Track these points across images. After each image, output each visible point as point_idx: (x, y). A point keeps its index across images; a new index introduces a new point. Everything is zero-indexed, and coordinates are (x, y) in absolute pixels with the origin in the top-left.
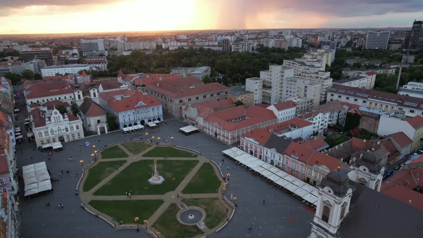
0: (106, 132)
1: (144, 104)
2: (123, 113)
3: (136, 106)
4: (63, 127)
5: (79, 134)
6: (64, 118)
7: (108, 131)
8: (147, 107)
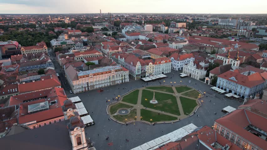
0: (209, 84)
1: (235, 80)
2: (221, 79)
3: (229, 78)
4: (192, 70)
5: (197, 77)
6: (194, 65)
7: (210, 84)
8: (237, 83)
